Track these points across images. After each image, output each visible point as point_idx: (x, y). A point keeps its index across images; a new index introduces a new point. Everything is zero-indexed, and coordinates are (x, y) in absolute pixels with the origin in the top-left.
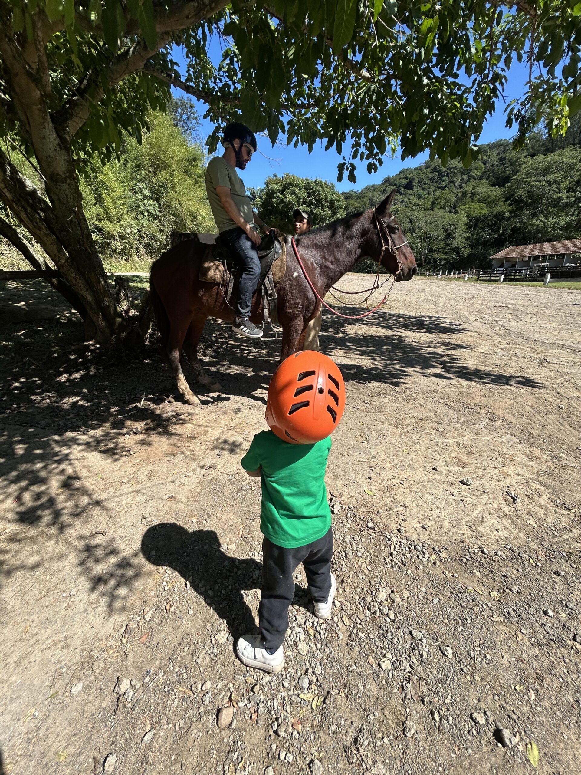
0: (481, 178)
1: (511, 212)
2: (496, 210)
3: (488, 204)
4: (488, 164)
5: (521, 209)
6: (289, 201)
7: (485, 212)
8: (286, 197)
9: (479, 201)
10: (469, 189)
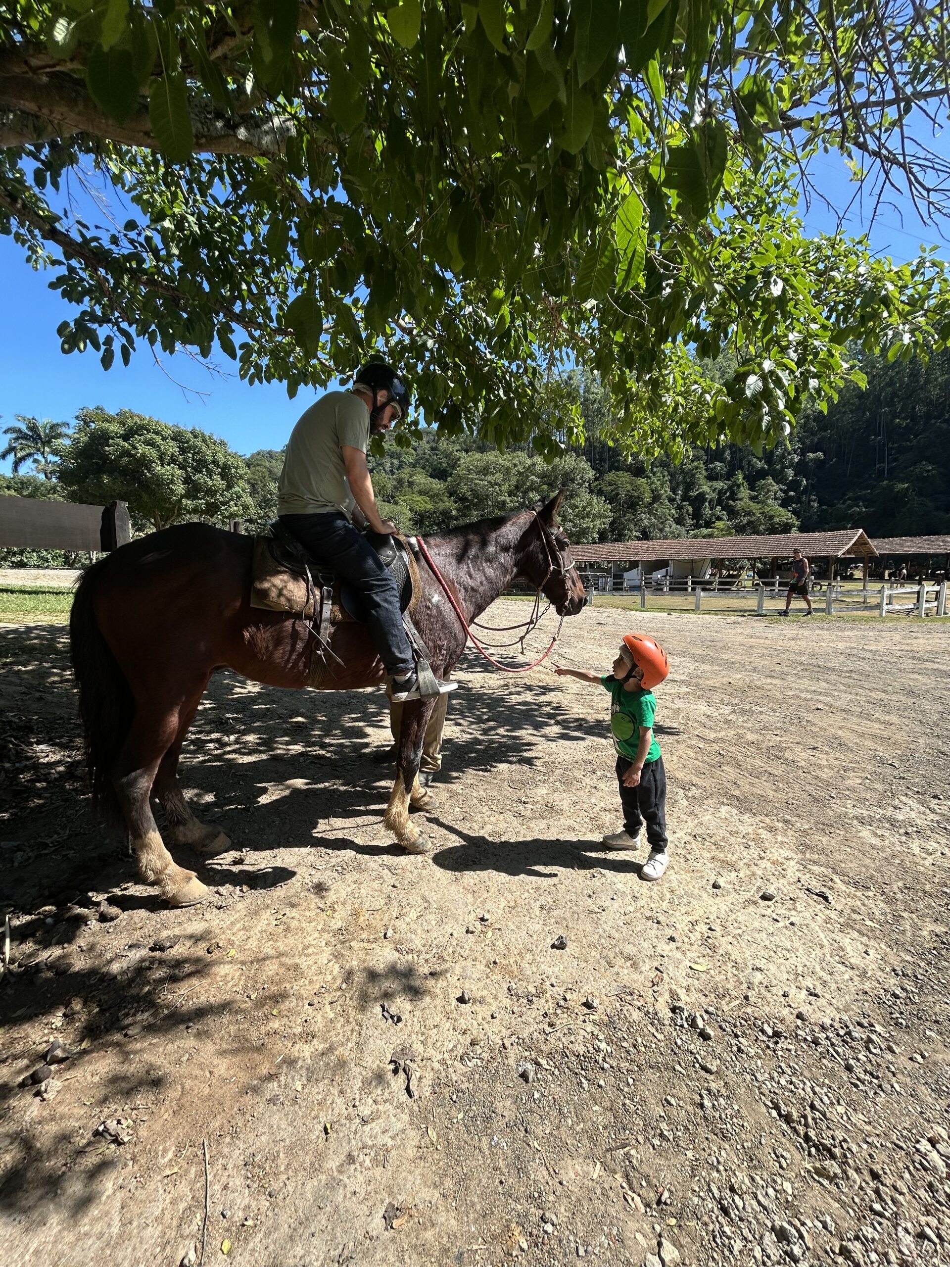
0: (414, 465)
1: (458, 510)
2: (441, 506)
3: (431, 497)
4: (420, 451)
5: (468, 508)
6: (143, 455)
7: (430, 506)
8: (135, 448)
9: (421, 493)
10: (405, 476)
